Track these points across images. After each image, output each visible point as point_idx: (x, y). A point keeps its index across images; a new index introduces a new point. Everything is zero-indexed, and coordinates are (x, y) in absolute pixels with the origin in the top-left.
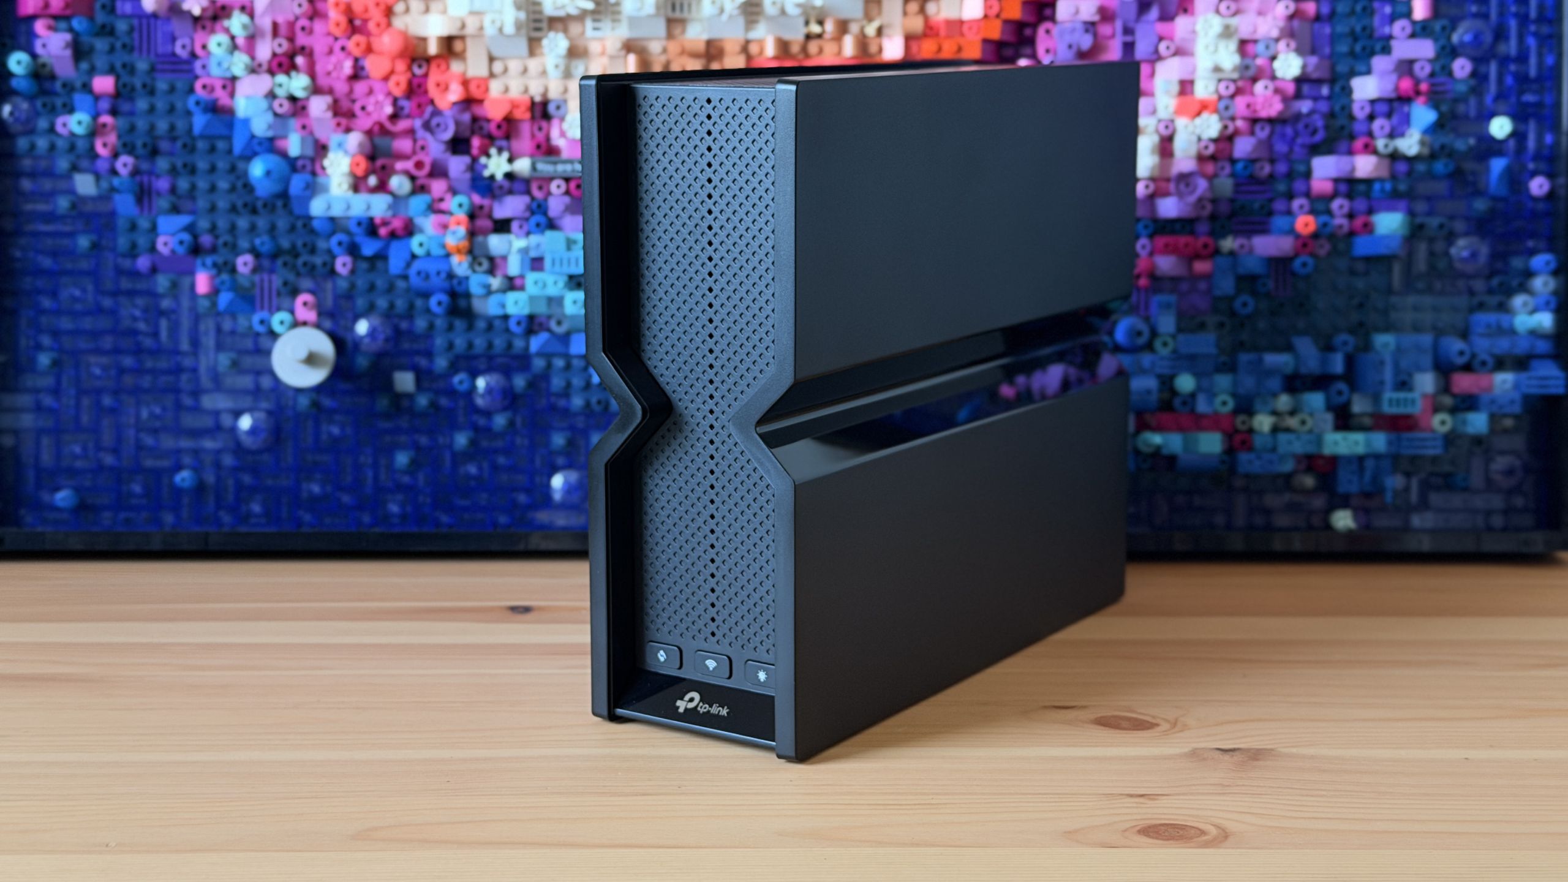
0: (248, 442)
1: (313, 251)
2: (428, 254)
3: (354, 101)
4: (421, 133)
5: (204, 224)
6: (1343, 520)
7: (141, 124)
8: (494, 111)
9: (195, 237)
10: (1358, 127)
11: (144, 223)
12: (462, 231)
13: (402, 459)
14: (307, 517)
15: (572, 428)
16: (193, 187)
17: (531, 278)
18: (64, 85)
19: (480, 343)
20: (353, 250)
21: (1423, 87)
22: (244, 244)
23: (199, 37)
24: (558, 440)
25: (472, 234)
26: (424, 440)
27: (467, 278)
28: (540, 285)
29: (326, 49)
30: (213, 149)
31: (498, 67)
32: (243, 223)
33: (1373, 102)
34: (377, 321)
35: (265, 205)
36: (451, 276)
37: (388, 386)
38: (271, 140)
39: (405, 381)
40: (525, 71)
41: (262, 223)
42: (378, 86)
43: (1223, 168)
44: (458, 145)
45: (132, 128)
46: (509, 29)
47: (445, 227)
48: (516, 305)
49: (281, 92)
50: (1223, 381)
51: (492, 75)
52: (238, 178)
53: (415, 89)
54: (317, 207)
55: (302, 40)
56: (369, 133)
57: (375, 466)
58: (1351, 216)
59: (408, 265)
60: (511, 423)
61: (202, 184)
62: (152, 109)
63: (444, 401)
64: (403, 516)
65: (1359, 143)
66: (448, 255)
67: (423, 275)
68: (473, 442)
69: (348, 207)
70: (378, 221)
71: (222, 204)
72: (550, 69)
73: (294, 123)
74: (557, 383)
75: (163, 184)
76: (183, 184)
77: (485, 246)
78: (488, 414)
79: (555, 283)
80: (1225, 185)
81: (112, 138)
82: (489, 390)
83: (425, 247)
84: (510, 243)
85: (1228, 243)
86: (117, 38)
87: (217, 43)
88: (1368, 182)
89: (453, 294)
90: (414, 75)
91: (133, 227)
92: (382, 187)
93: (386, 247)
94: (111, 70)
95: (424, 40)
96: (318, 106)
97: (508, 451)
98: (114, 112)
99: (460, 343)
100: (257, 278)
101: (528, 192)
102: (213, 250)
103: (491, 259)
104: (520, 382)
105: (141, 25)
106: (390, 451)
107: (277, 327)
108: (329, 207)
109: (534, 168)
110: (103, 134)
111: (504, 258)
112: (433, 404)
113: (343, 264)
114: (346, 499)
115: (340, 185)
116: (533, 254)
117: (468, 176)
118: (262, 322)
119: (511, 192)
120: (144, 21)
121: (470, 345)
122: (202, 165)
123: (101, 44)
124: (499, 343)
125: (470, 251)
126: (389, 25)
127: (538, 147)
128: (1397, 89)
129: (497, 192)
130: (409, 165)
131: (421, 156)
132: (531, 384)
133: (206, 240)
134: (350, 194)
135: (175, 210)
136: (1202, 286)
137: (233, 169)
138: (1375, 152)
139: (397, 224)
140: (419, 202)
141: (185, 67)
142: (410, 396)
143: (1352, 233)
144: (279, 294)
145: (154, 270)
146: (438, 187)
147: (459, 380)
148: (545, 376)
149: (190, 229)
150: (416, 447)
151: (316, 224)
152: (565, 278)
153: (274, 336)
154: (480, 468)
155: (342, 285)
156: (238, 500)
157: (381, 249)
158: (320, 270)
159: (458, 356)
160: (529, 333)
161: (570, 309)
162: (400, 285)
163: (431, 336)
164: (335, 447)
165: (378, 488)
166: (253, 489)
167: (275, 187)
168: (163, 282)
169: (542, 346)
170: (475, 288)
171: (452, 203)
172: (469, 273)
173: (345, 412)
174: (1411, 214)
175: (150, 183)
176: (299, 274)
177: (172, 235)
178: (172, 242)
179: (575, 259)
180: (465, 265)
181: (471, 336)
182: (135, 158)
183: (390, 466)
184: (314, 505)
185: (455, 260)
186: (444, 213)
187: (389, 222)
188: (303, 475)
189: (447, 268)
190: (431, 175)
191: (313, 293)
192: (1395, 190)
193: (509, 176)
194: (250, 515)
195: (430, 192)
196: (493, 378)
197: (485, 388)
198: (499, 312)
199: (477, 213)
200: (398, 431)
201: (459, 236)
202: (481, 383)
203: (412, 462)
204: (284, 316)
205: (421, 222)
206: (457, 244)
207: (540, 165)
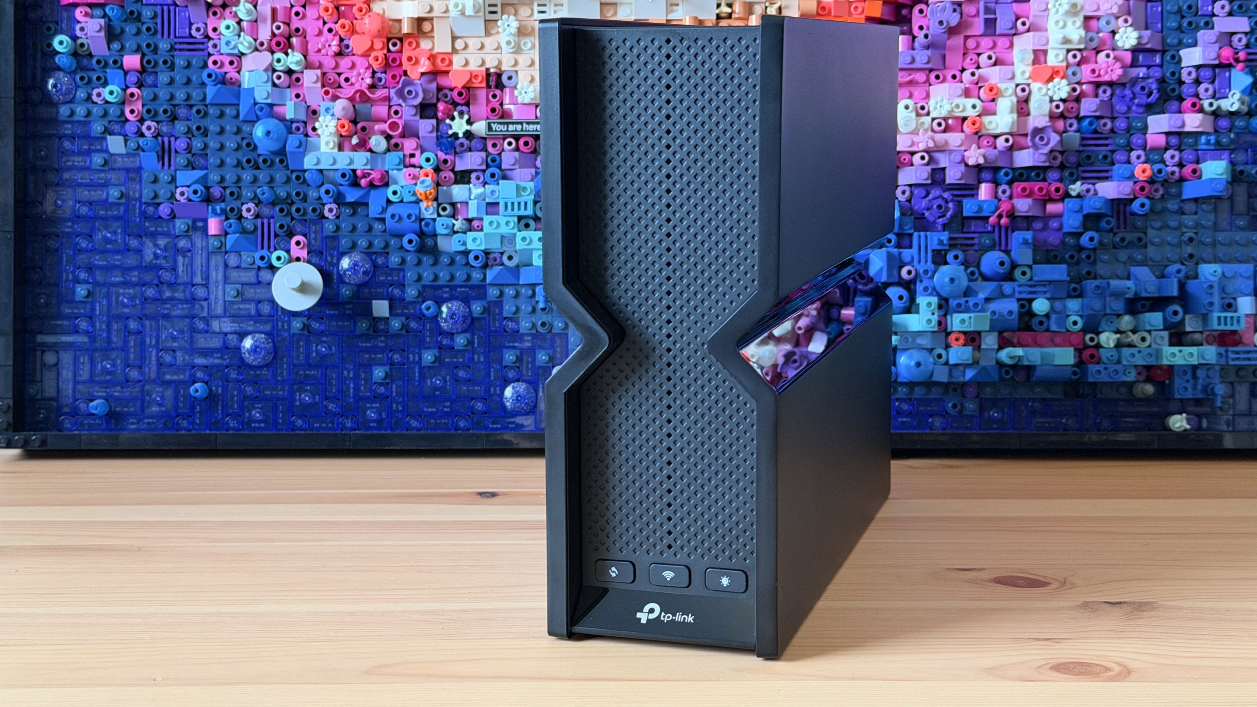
0: (250, 359)
1: (305, 199)
2: (402, 201)
3: (339, 74)
4: (395, 100)
5: (214, 177)
6: (1179, 422)
7: (163, 94)
8: (456, 81)
9: (208, 188)
10: (1186, 90)
11: (164, 177)
12: (429, 181)
13: (379, 373)
14: (300, 422)
15: (521, 347)
16: (206, 146)
17: (487, 219)
18: (99, 62)
19: (444, 276)
20: (339, 199)
21: (1242, 55)
22: (247, 193)
23: (212, 22)
24: (509, 357)
25: (438, 184)
26: (397, 357)
27: (434, 220)
28: (495, 225)
29: (317, 32)
30: (222, 115)
31: (459, 44)
32: (247, 176)
33: (1198, 67)
34: (357, 257)
35: (265, 161)
36: (419, 219)
37: (368, 311)
38: (271, 106)
39: (381, 308)
40: (482, 47)
41: (263, 176)
42: (359, 61)
43: (1071, 125)
44: (426, 109)
45: (155, 98)
46: (469, 11)
47: (415, 178)
48: (475, 242)
49: (278, 67)
50: (1073, 305)
51: (454, 51)
52: (243, 139)
53: (391, 63)
54: (309, 162)
55: (296, 23)
56: (351, 99)
57: (356, 377)
58: (1181, 165)
59: (384, 210)
60: (470, 342)
61: (213, 144)
62: (172, 82)
63: (413, 325)
64: (379, 421)
65: (1187, 103)
66: (418, 201)
67: (397, 218)
68: (437, 359)
69: (334, 162)
70: (359, 173)
71: (230, 161)
72: (503, 45)
73: (290, 93)
74: (508, 308)
75: (181, 144)
76: (197, 144)
77: (450, 195)
78: (451, 335)
79: (508, 224)
80: (1073, 137)
81: (138, 106)
82: (452, 315)
83: (399, 194)
84: (470, 190)
85: (1076, 188)
86: (143, 23)
87: (225, 26)
88: (1196, 135)
89: (421, 234)
90: (389, 51)
91: (155, 181)
92: (363, 145)
93: (366, 195)
94: (138, 49)
95: (399, 21)
96: (310, 78)
97: (467, 366)
98: (140, 85)
99: (427, 275)
100: (259, 221)
101: (485, 149)
102: (222, 199)
103: (453, 205)
104: (477, 308)
105: (163, 11)
106: (368, 366)
107: (275, 263)
108: (319, 161)
109: (489, 128)
110: (131, 103)
111: (465, 204)
112: (404, 327)
113: (330, 210)
114: (331, 406)
115: (327, 143)
116: (489, 200)
117: (434, 134)
118: (262, 258)
119: (470, 150)
120: (165, 8)
121: (436, 278)
122: (213, 128)
123: (130, 29)
124: (460, 276)
125: (436, 199)
126: (370, 10)
127: (493, 110)
128: (1219, 56)
129: (459, 150)
130: (385, 127)
131: (395, 118)
132: (486, 310)
133: (216, 192)
134: (336, 150)
135: (191, 166)
136: (1054, 224)
137: (239, 131)
139: (375, 175)
140: (394, 157)
141: (201, 46)
142: (386, 320)
143: (1182, 180)
144: (276, 235)
145: (173, 216)
146: (409, 145)
147: (427, 306)
148: (499, 303)
149: (203, 181)
150: (391, 363)
151: (308, 175)
152: (516, 219)
153: (273, 269)
154: (445, 381)
155: (329, 227)
156: (242, 408)
157: (362, 197)
158: (310, 215)
159: (424, 286)
160: (485, 266)
161: (520, 245)
162: (378, 226)
163: (403, 270)
164: (322, 363)
165: (358, 398)
166: (254, 399)
167: (276, 147)
168: (180, 225)
169: (495, 278)
170: (440, 230)
171: (420, 159)
172: (435, 216)
173: (331, 334)
174: (1232, 163)
175: (170, 142)
176: (293, 219)
177: (188, 187)
178: (188, 192)
179: (526, 204)
180: (431, 210)
181: (436, 269)
182: (158, 122)
183: (369, 379)
184: (305, 411)
185: (423, 205)
186: (414, 166)
187: (369, 174)
188: (295, 387)
189: (417, 212)
190: (403, 136)
191: (305, 236)
192: (1218, 143)
193: (468, 135)
194: (252, 420)
195: (402, 150)
196: (455, 305)
197: (448, 313)
198: (462, 248)
199: (442, 166)
200: (374, 350)
201: (427, 187)
202: (444, 309)
203: (387, 375)
204: (280, 253)
205: (395, 175)
206: (426, 191)
207: (494, 126)
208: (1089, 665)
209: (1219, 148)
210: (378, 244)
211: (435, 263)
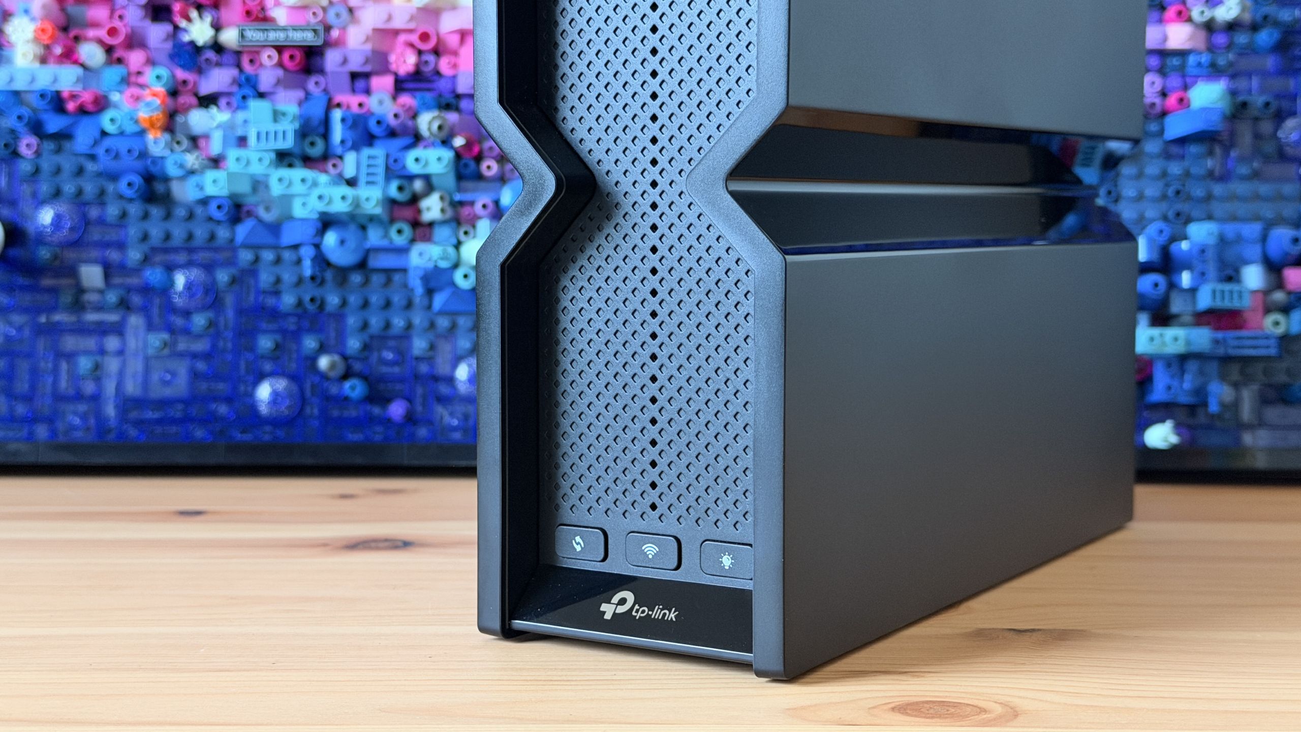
2: (122, 134)
4: (120, 1)
6: (1160, 435)
12: (158, 105)
13: (86, 363)
15: (283, 332)
17: (233, 154)
19: (178, 233)
20: (37, 128)
24: (265, 343)
25: (171, 112)
26: (112, 343)
27: (164, 158)
28: (244, 162)
34: (63, 208)
36: (144, 154)
37: (73, 279)
39: (92, 275)
44: (158, 11)
47: (138, 99)
48: (216, 185)
57: (56, 371)
58: (1164, 94)
59: (96, 143)
60: (213, 323)
63: (136, 299)
64: (84, 429)
65: (1171, 12)
66: (142, 133)
67: (113, 154)
68: (166, 345)
69: (33, 80)
70: (65, 95)
74: (265, 278)
77: (187, 125)
78: (186, 313)
79: (260, 160)
82: (189, 286)
83: (118, 123)
84: (212, 118)
88: (1182, 54)
89: (149, 178)
92: (69, 56)
93: (73, 124)
97: (207, 355)
99: (156, 232)
101: (239, 66)
103: (193, 137)
104: (223, 276)
106: (72, 357)
108: (11, 80)
109: (242, 36)
111: (207, 137)
112: (122, 301)
113: (27, 145)
114: (20, 409)
115: (24, 55)
116: (240, 132)
117: (168, 45)
119: (218, 64)
121: (168, 237)
124: (201, 233)
125: (168, 129)
127: (248, 13)
129: (203, 65)
131: (117, 23)
132: (236, 280)
134: (37, 65)
138: (1189, 20)
139: (87, 97)
140: (114, 74)
142: (98, 291)
143: (1164, 114)
146: (136, 58)
147: (153, 275)
148: (252, 271)
150: (105, 351)
152: (273, 156)
155: (25, 167)
157: (67, 126)
159: (151, 248)
160: (234, 220)
161: (276, 189)
162: (91, 167)
163: (124, 226)
164: (11, 350)
165: (57, 397)
169: (248, 236)
170: (172, 170)
171: (150, 76)
172: (166, 153)
173: (25, 310)
174: (1233, 93)
179: (284, 133)
180: (162, 144)
181: (169, 225)
183: (72, 371)
185: (150, 137)
186: (140, 86)
187: (78, 96)
189: (141, 146)
190: (128, 45)
192: (1213, 65)
193: (217, 47)
195: (127, 65)
196: (196, 274)
197: (185, 284)
198: (198, 195)
199: (180, 88)
200: (82, 332)
201: (154, 111)
202: (180, 279)
203: (98, 367)
205: (115, 97)
206: (151, 117)
207: (249, 34)
208: (956, 705)
209: (1214, 72)
210: (90, 189)
211: (168, 216)
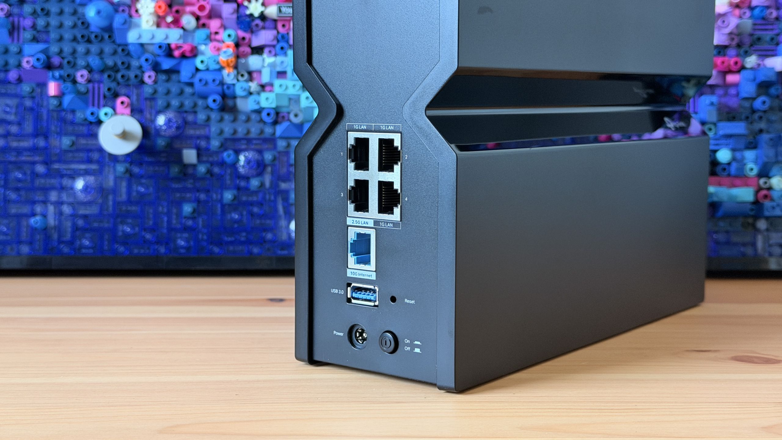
0: (81, 197)
1: (128, 67)
2: (208, 70)
5: (54, 49)
9: (48, 58)
11: (14, 49)
12: (231, 51)
13: (188, 209)
14: (121, 249)
16: (48, 25)
17: (277, 82)
19: (241, 130)
20: (156, 67)
22: (81, 62)
25: (238, 57)
26: (203, 196)
27: (234, 85)
28: (284, 88)
32: (81, 48)
34: (171, 114)
35: (96, 37)
36: (222, 83)
37: (179, 159)
39: (190, 155)
41: (94, 48)
43: (745, 13)
47: (219, 49)
48: (267, 101)
50: (750, 155)
52: (79, 18)
54: (132, 37)
57: (169, 214)
59: (193, 76)
60: (263, 184)
61: (54, 23)
64: (188, 248)
66: (221, 68)
67: (204, 82)
68: (235, 198)
69: (153, 37)
70: (173, 46)
71: (68, 36)
75: (28, 23)
76: (41, 22)
77: (246, 65)
78: (247, 178)
79: (294, 86)
80: (748, 23)
82: (248, 161)
83: (205, 64)
84: (263, 60)
85: (751, 61)
89: (224, 96)
91: (6, 51)
92: (176, 23)
93: (179, 64)
97: (260, 204)
100: (90, 86)
101: (276, 28)
102: (60, 67)
103: (250, 73)
104: (268, 156)
106: (179, 204)
107: (102, 117)
108: (140, 37)
109: (280, 11)
111: (259, 72)
112: (209, 172)
113: (149, 77)
114: (148, 236)
115: (147, 21)
116: (279, 69)
117: (235, 16)
118: (92, 114)
119: (264, 28)
121: (235, 132)
122: (54, 10)
124: (255, 129)
125: (236, 67)
129: (254, 28)
131: (203, 3)
132: (276, 158)
133: (56, 61)
134: (155, 28)
135: (35, 40)
136: (733, 91)
137: (75, 13)
139: (186, 48)
140: (202, 34)
142: (194, 166)
144: (105, 97)
145: (20, 80)
146: (214, 24)
147: (228, 156)
148: (285, 152)
149: (45, 52)
150: (198, 201)
151: (131, 48)
152: (301, 83)
153: (99, 122)
154: (241, 215)
155: (148, 90)
156: (74, 237)
157: (175, 66)
158: (133, 81)
159: (226, 140)
160: (275, 123)
161: (304, 104)
162: (188, 90)
163: (208, 126)
164: (141, 200)
165: (171, 229)
166: (84, 230)
167: (103, 23)
168: (26, 88)
169: (284, 132)
170: (239, 91)
171: (224, 35)
172: (235, 81)
173: (150, 177)
175: (19, 22)
176: (118, 84)
177: (32, 56)
178: (32, 60)
180: (232, 76)
181: (235, 125)
182: (10, 5)
183: (179, 214)
184: (126, 240)
185: (225, 72)
186: (218, 41)
187: (181, 47)
188: (119, 220)
189: (220, 78)
190: (210, 16)
191: (128, 97)
193: (262, 17)
194: (82, 247)
195: (209, 28)
196: (250, 155)
197: (245, 161)
198: (256, 107)
199: (241, 42)
200: (185, 190)
201: (229, 56)
202: (242, 158)
203: (194, 211)
204: (108, 110)
205: (202, 48)
206: (227, 60)
207: (284, 9)
210: (188, 103)
